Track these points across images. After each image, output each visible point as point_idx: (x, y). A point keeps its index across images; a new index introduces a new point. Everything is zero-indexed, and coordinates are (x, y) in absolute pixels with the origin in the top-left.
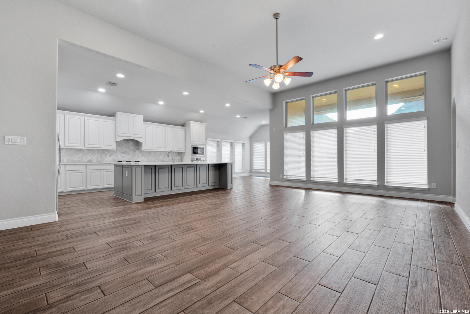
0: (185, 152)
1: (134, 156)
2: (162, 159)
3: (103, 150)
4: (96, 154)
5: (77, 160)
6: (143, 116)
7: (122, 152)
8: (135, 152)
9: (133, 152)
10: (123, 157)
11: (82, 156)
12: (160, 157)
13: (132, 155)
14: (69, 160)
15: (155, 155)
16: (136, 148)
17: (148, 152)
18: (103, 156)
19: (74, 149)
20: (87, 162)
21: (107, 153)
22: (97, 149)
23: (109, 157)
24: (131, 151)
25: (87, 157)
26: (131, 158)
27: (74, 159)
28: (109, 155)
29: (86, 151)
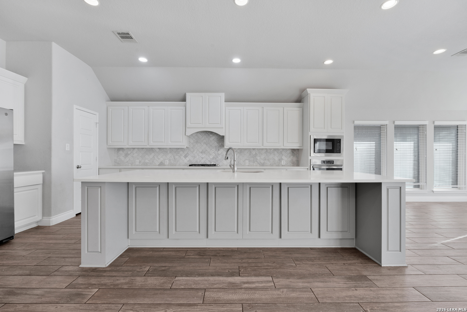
0: (302, 149)
1: (217, 157)
2: (262, 161)
3: (177, 148)
4: (168, 154)
5: (148, 163)
6: (224, 94)
7: (200, 152)
8: (219, 150)
9: (216, 150)
10: (203, 158)
11: (153, 157)
12: (258, 158)
13: (214, 154)
14: (140, 162)
15: (250, 155)
16: (221, 144)
17: (239, 151)
18: (177, 157)
19: (145, 148)
20: (159, 165)
21: (181, 152)
22: (170, 148)
23: (184, 158)
24: (213, 149)
25: (159, 159)
26: (213, 159)
27: (145, 161)
28: (184, 155)
29: (158, 150)
